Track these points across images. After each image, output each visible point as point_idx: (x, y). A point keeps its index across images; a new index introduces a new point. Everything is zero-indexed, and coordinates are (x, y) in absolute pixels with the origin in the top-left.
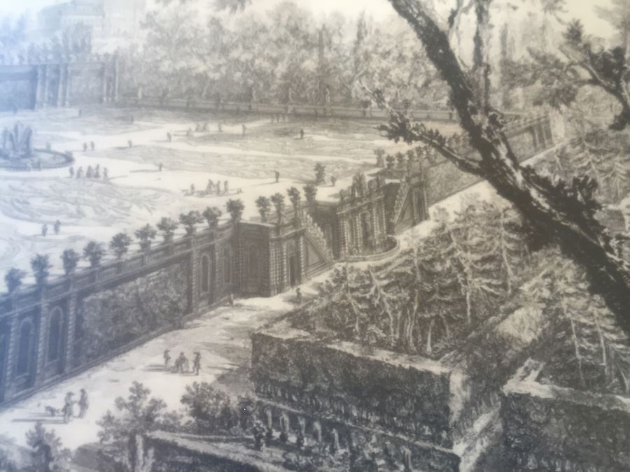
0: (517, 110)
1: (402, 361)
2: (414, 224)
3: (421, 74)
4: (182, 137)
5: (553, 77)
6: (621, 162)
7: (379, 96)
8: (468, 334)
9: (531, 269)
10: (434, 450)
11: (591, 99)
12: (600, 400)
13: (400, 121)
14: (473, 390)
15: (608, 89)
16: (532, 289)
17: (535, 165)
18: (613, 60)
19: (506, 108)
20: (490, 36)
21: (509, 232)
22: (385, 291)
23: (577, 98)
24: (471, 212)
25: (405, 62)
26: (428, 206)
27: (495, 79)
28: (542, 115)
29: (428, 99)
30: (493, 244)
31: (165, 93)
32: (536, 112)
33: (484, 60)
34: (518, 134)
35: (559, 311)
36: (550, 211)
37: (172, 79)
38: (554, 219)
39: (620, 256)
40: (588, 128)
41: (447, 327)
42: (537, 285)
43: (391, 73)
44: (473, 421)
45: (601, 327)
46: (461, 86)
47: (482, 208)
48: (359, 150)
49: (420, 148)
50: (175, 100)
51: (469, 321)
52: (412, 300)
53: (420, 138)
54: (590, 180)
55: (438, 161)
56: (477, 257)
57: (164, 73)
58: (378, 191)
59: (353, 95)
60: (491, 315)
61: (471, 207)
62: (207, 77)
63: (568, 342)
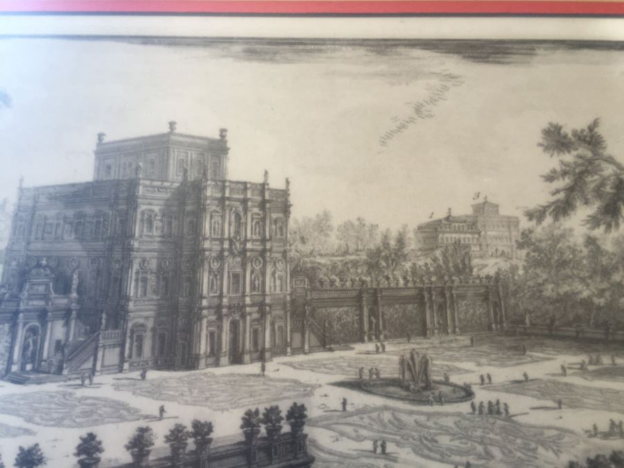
4: (576, 371)
31: (553, 320)
37: (558, 305)
50: (563, 328)
57: (549, 298)
62: (592, 303)
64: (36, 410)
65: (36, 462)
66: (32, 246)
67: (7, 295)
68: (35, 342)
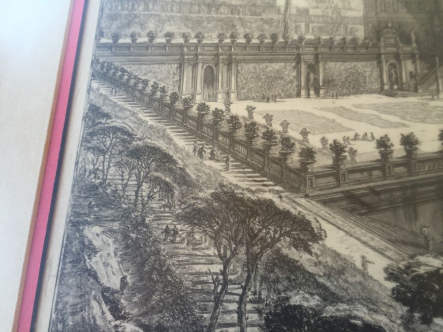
64: (407, 113)
65: (414, 143)
66: (380, 15)
67: (370, 44)
68: (396, 73)
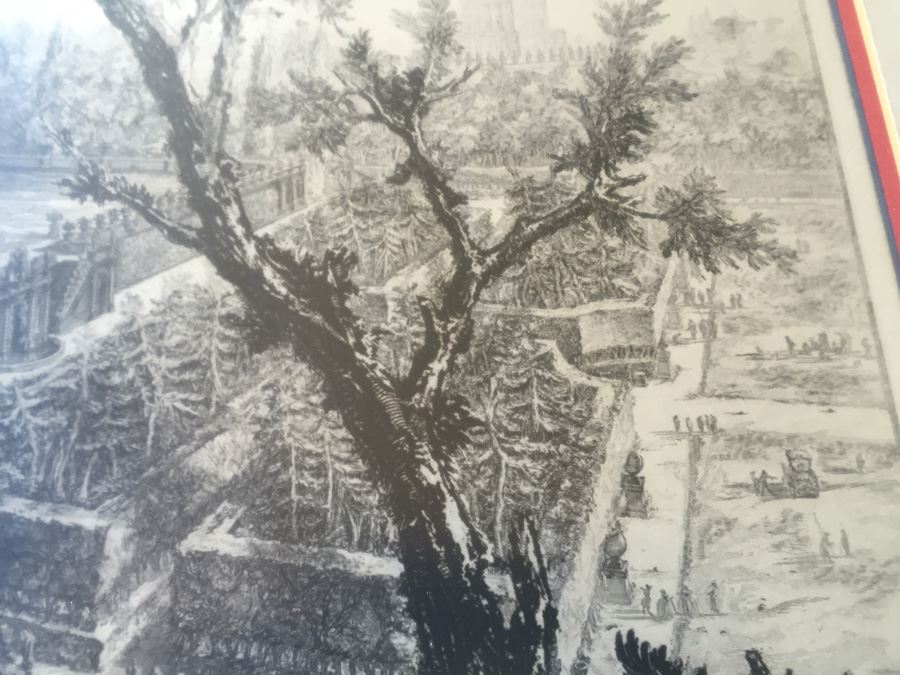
0: (262, 157)
1: (43, 513)
2: (90, 318)
3: (132, 106)
5: (319, 111)
6: (395, 228)
7: (65, 138)
8: (141, 471)
9: (247, 378)
10: (68, 634)
11: (368, 142)
12: (314, 556)
13: (91, 173)
14: (137, 550)
15: (394, 128)
16: (246, 405)
17: (276, 233)
18: (406, 87)
19: (246, 154)
20: (238, 54)
21: (226, 328)
22: (32, 414)
23: (349, 141)
24: (176, 300)
25: (111, 90)
26: (115, 292)
27: (236, 114)
28: (296, 164)
29: (137, 143)
30: (200, 344)
32: (288, 159)
33: (225, 87)
34: (257, 191)
35: (277, 435)
36: (286, 297)
38: (291, 307)
39: (374, 356)
40: (357, 182)
41: (115, 462)
42: (253, 400)
43: (89, 106)
44: (129, 592)
45: (332, 456)
46: (187, 124)
47: (191, 295)
48: (27, 214)
49: (115, 210)
51: (148, 453)
52: (70, 426)
53: (118, 197)
54: (348, 253)
55: (138, 229)
56: (174, 363)
58: (45, 273)
59: (29, 137)
60: (180, 444)
61: (177, 293)
63: (283, 477)
